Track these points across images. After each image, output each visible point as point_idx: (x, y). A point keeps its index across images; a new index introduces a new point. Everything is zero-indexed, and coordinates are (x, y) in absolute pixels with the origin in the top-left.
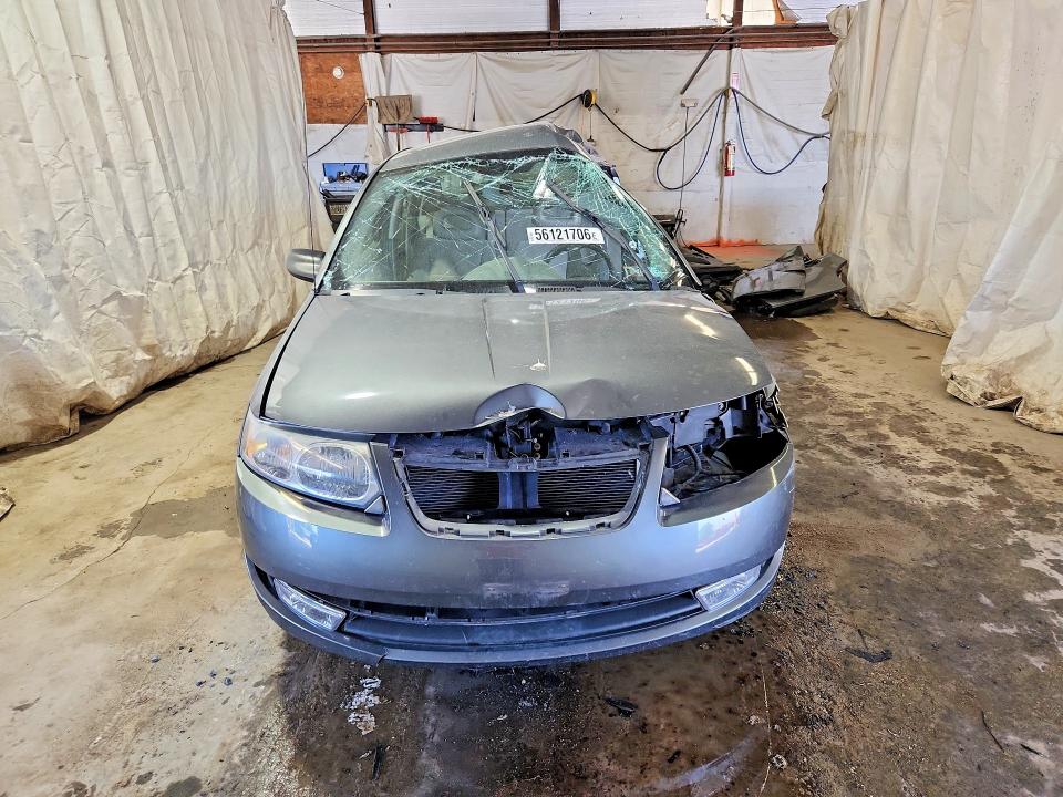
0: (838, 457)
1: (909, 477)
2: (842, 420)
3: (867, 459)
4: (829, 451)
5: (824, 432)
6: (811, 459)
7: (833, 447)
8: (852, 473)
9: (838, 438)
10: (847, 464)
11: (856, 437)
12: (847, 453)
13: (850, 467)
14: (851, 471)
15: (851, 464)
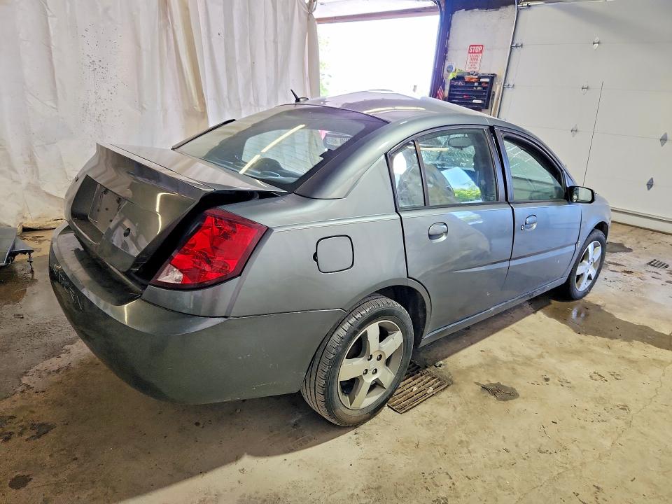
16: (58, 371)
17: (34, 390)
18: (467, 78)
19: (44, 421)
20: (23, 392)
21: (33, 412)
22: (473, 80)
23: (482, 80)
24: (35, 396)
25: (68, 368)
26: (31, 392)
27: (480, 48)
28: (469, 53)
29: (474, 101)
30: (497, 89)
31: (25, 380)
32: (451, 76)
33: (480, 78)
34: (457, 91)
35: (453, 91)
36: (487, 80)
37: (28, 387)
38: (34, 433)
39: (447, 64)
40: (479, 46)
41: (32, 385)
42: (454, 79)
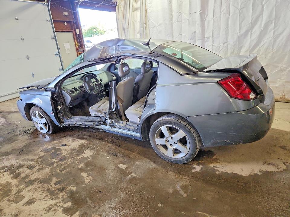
0: (28, 160)
1: (4, 165)
2: (33, 177)
3: (18, 164)
4: (32, 160)
5: (37, 167)
6: (36, 155)
7: (31, 163)
8: (22, 157)
9: (31, 167)
10: (24, 159)
11: (25, 172)
12: (26, 163)
13: (23, 159)
14: (23, 157)
15: (23, 160)
16: (269, 164)
17: (282, 161)
19: (281, 149)
20: (287, 162)
21: (285, 153)
24: (283, 158)
25: (265, 163)
26: (283, 161)
31: (285, 167)
37: (284, 163)
38: (286, 148)
41: (283, 163)
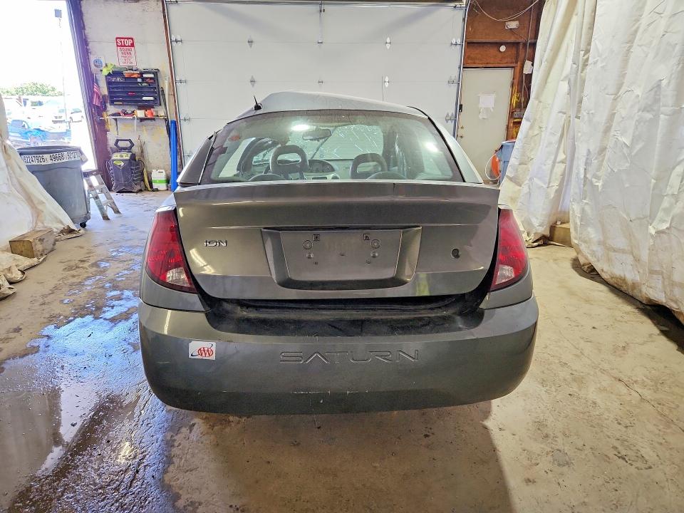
18: (126, 73)
22: (135, 76)
23: (144, 76)
27: (129, 42)
28: (118, 46)
29: (144, 98)
30: (165, 84)
32: (105, 72)
33: (141, 74)
34: (117, 88)
35: (113, 88)
36: (152, 76)
39: (92, 58)
40: (128, 39)
42: (109, 74)
